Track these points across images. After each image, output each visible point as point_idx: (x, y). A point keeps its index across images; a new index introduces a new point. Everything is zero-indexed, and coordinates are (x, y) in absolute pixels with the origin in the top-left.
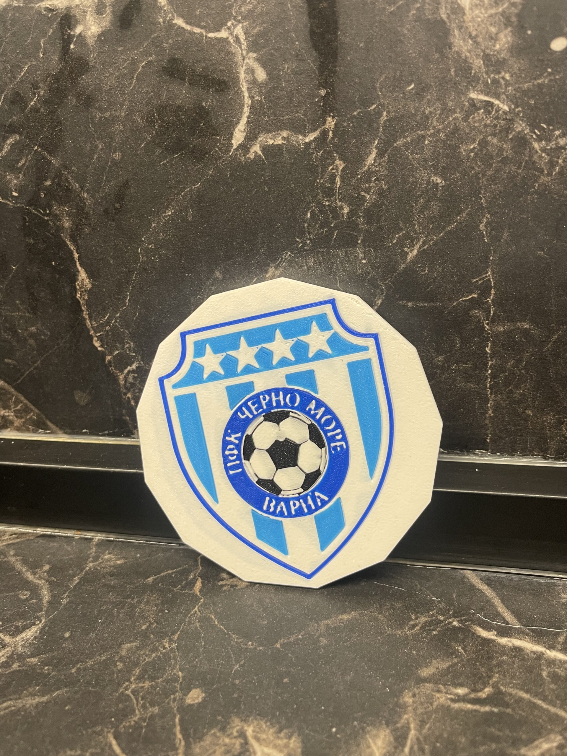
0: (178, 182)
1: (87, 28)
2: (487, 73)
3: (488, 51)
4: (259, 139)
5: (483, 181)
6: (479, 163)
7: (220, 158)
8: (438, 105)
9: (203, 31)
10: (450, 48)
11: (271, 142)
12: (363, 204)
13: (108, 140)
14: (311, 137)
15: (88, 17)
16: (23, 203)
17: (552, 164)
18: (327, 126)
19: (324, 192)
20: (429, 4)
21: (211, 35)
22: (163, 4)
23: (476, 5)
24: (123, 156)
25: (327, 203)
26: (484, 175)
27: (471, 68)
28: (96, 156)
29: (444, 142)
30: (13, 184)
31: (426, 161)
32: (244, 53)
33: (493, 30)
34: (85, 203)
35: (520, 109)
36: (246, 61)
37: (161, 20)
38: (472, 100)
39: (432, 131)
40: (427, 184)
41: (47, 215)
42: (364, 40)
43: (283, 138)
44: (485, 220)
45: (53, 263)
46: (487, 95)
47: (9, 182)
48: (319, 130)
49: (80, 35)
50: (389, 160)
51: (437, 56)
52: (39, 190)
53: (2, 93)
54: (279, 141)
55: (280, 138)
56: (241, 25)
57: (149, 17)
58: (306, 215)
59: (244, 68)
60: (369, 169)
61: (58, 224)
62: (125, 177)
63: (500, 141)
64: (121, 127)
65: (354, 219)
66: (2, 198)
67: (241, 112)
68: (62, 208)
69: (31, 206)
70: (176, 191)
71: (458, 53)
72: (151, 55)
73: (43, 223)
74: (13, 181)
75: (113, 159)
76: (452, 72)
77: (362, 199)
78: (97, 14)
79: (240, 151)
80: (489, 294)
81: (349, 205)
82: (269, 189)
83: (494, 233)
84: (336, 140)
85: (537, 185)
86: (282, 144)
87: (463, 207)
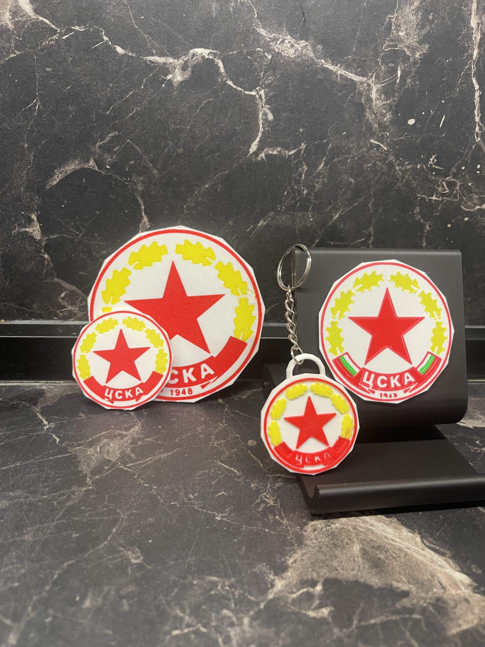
0: (215, 169)
1: (174, 77)
2: (379, 131)
3: (381, 121)
4: (265, 150)
5: (373, 183)
6: (372, 174)
7: (241, 158)
8: (356, 143)
9: (242, 90)
10: (364, 117)
11: (271, 152)
12: (314, 189)
13: (176, 141)
14: (292, 152)
15: (176, 71)
16: (113, 173)
17: (403, 177)
18: (301, 147)
19: (295, 182)
20: (357, 95)
21: (247, 92)
22: (222, 72)
23: (378, 99)
24: (184, 151)
25: (296, 188)
26: (373, 180)
27: (373, 128)
28: (167, 150)
29: (357, 162)
30: (108, 161)
31: (347, 170)
32: (263, 104)
33: (384, 111)
34: (154, 176)
35: (391, 150)
36: (264, 109)
37: (220, 80)
38: (371, 143)
39: (352, 156)
40: (347, 181)
41: (128, 181)
42: (325, 107)
43: (278, 151)
44: (372, 202)
45: (126, 211)
46: (378, 141)
47: (105, 159)
48: (297, 149)
49: (170, 79)
50: (330, 168)
51: (358, 120)
52: (125, 166)
53: (112, 105)
54: (275, 153)
55: (276, 151)
56: (263, 90)
57: (213, 77)
58: (284, 192)
59: (262, 112)
60: (319, 172)
61: (134, 187)
62: (183, 163)
63: (382, 164)
64: (186, 135)
65: (309, 197)
66: (99, 168)
67: (257, 136)
68: (139, 178)
69: (117, 175)
70: (213, 174)
71: (368, 120)
72: (211, 98)
73: (124, 186)
74: (109, 159)
75: (177, 151)
76: (364, 129)
77: (314, 187)
78: (182, 70)
79: (253, 156)
80: (370, 240)
81: (307, 189)
82: (266, 177)
83: (375, 208)
84: (305, 156)
85: (396, 187)
86: (277, 154)
87: (362, 194)
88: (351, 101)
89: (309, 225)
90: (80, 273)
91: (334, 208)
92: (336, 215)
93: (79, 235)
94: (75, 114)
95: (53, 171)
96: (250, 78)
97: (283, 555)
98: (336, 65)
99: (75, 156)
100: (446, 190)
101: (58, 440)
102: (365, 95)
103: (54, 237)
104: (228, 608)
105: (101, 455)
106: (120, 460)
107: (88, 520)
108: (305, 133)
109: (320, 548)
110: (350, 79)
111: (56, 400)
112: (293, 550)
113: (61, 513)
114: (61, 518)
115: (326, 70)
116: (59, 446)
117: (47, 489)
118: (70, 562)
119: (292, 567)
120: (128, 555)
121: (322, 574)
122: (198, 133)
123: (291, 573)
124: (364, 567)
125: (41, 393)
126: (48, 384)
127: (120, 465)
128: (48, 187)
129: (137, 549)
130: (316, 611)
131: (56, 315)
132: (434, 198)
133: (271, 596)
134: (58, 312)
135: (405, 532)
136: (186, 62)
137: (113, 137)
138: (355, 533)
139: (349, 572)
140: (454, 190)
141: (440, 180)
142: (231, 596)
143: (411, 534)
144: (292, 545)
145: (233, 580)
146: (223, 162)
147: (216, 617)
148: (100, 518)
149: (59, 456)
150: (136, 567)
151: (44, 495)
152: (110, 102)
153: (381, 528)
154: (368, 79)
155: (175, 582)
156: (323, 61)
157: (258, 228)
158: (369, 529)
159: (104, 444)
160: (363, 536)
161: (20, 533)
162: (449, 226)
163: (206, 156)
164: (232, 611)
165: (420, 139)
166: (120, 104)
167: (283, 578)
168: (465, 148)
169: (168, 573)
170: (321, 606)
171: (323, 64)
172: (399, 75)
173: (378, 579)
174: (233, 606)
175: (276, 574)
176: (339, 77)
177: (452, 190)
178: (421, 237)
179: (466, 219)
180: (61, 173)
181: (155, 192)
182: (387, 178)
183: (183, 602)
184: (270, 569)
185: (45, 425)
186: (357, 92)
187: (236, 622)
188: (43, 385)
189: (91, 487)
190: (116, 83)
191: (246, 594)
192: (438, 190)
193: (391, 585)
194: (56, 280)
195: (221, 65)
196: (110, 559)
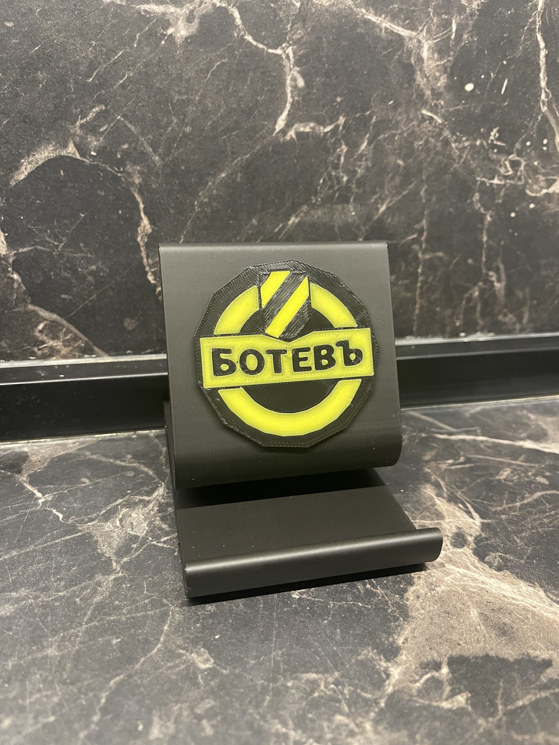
0: (233, 153)
1: (177, 31)
2: (432, 99)
3: (434, 87)
4: (295, 127)
5: (425, 164)
6: (423, 154)
7: (265, 138)
8: (405, 115)
9: (265, 47)
10: (414, 82)
11: (302, 129)
12: (356, 175)
13: (182, 117)
14: (329, 128)
15: (179, 23)
16: (100, 161)
17: (460, 157)
18: (339, 122)
19: (332, 166)
20: (406, 54)
21: (271, 51)
22: (239, 24)
23: (431, 58)
24: (193, 130)
26: (426, 161)
27: (424, 95)
28: (170, 128)
29: (406, 139)
30: (93, 145)
31: (395, 150)
32: (292, 66)
33: (438, 74)
34: (155, 165)
35: (446, 123)
36: (292, 72)
37: (236, 35)
38: (423, 114)
39: (400, 132)
41: (121, 172)
42: (367, 69)
43: (311, 128)
44: (424, 189)
45: (120, 212)
46: (431, 112)
47: (90, 143)
48: (334, 125)
49: (171, 35)
50: (374, 148)
51: (407, 85)
52: (116, 151)
53: (95, 70)
54: (308, 130)
55: (308, 127)
56: (291, 47)
57: (227, 31)
58: (319, 180)
59: (290, 77)
60: (361, 153)
61: (129, 180)
62: (192, 146)
63: (436, 140)
64: (194, 108)
65: (349, 185)
66: (81, 156)
67: (285, 107)
68: (135, 167)
69: (106, 164)
70: (230, 159)
71: (419, 85)
72: (225, 58)
73: (116, 179)
74: (94, 142)
75: (184, 132)
76: (414, 96)
77: (355, 172)
78: (187, 22)
79: (280, 134)
80: (422, 235)
81: (348, 175)
82: (297, 161)
83: (428, 197)
84: (344, 132)
85: (452, 169)
86: (310, 132)
87: (412, 180)
88: (399, 61)
89: (350, 220)
90: (63, 296)
91: (380, 198)
92: (382, 207)
93: (57, 246)
94: (46, 84)
95: (19, 162)
96: (274, 31)
97: (390, 634)
98: (380, 16)
99: (47, 140)
100: (509, 171)
101: (61, 516)
102: (415, 53)
103: (25, 250)
104: (341, 713)
105: (123, 530)
106: (151, 534)
107: (127, 619)
108: (344, 103)
109: (431, 619)
110: (397, 34)
111: (46, 464)
112: (399, 626)
113: (89, 613)
114: (90, 620)
115: (367, 22)
116: (64, 524)
117: (63, 583)
118: (117, 679)
119: (404, 648)
120: (193, 658)
121: (443, 651)
122: (210, 105)
123: (405, 655)
124: (490, 637)
125: (23, 457)
126: (30, 445)
127: (152, 541)
128: (13, 183)
129: (202, 650)
130: (450, 701)
131: (33, 354)
132: (496, 181)
133: (390, 690)
134: (36, 349)
135: (524, 586)
136: (192, 12)
137: (98, 114)
138: (467, 595)
139: (474, 644)
140: (517, 171)
141: (503, 159)
142: (340, 697)
143: (532, 589)
144: (396, 619)
145: (336, 674)
146: (243, 143)
147: (329, 727)
148: (143, 613)
149: (68, 537)
150: (208, 674)
151: (60, 591)
152: (92, 67)
153: (495, 585)
154: (418, 34)
155: (264, 689)
156: (364, 11)
157: (288, 227)
158: (482, 588)
159: (123, 515)
160: (477, 598)
161: (40, 647)
162: (513, 215)
163: (221, 137)
164: (347, 716)
165: (479, 108)
166: (106, 68)
167: (398, 664)
168: (530, 120)
169: (251, 677)
170: (454, 693)
171: (363, 15)
172: (454, 30)
173: (511, 650)
174: (346, 709)
175: (388, 660)
176: (383, 31)
177: (516, 171)
178: (481, 230)
179: (532, 206)
180: (30, 163)
181: (157, 185)
182: (441, 158)
183: (281, 713)
184: (379, 654)
185: (39, 498)
186: (405, 50)
187: (356, 730)
188: (23, 446)
189: (120, 574)
190: (100, 40)
191: (359, 691)
192: (499, 172)
193: (528, 655)
194: (31, 307)
195: (236, 14)
196: (170, 668)
